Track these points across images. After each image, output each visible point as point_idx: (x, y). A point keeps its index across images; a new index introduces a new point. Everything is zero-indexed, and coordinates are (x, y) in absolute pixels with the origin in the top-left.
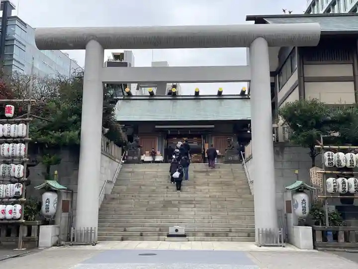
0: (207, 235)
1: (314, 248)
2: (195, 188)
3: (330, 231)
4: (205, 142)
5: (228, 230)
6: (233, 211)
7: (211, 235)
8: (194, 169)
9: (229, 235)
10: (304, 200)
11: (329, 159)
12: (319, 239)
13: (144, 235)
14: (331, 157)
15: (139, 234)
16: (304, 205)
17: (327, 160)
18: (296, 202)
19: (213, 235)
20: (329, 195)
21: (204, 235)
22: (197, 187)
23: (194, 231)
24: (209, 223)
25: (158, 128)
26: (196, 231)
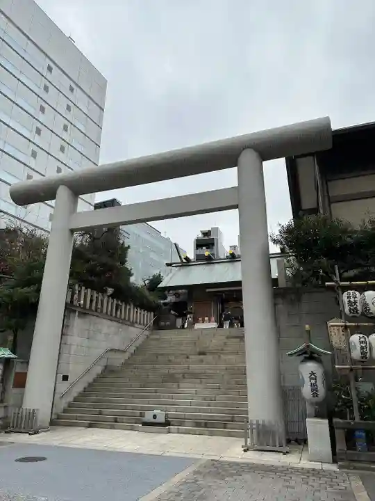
0: (198, 425)
1: (334, 461)
3: (360, 430)
7: (203, 425)
9: (229, 426)
10: (312, 373)
11: (350, 302)
12: (341, 446)
13: (119, 420)
14: (352, 300)
15: (113, 420)
16: (313, 381)
17: (347, 305)
19: (206, 425)
20: (355, 364)
21: (194, 424)
22: (222, 356)
23: (183, 417)
24: (209, 406)
25: (209, 292)
26: (186, 417)
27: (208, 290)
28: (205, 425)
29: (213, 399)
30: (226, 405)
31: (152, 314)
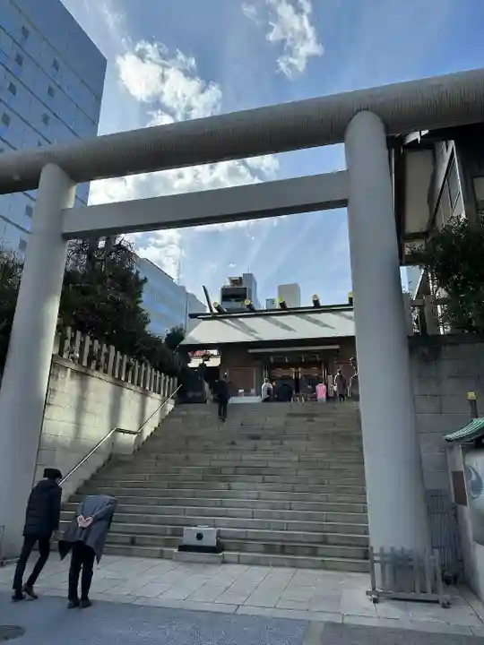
0: (269, 549)
2: (281, 444)
4: (328, 374)
5: (320, 540)
6: (339, 491)
7: (278, 549)
8: (289, 412)
9: (320, 552)
13: (137, 541)
15: (128, 540)
18: (474, 478)
19: (283, 550)
21: (262, 548)
22: (286, 442)
23: (244, 537)
24: (282, 518)
25: (253, 353)
26: (249, 537)
27: (251, 351)
28: (281, 550)
29: (287, 507)
30: (309, 517)
31: (176, 380)
